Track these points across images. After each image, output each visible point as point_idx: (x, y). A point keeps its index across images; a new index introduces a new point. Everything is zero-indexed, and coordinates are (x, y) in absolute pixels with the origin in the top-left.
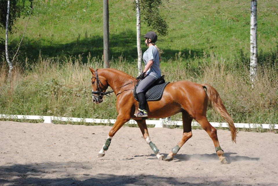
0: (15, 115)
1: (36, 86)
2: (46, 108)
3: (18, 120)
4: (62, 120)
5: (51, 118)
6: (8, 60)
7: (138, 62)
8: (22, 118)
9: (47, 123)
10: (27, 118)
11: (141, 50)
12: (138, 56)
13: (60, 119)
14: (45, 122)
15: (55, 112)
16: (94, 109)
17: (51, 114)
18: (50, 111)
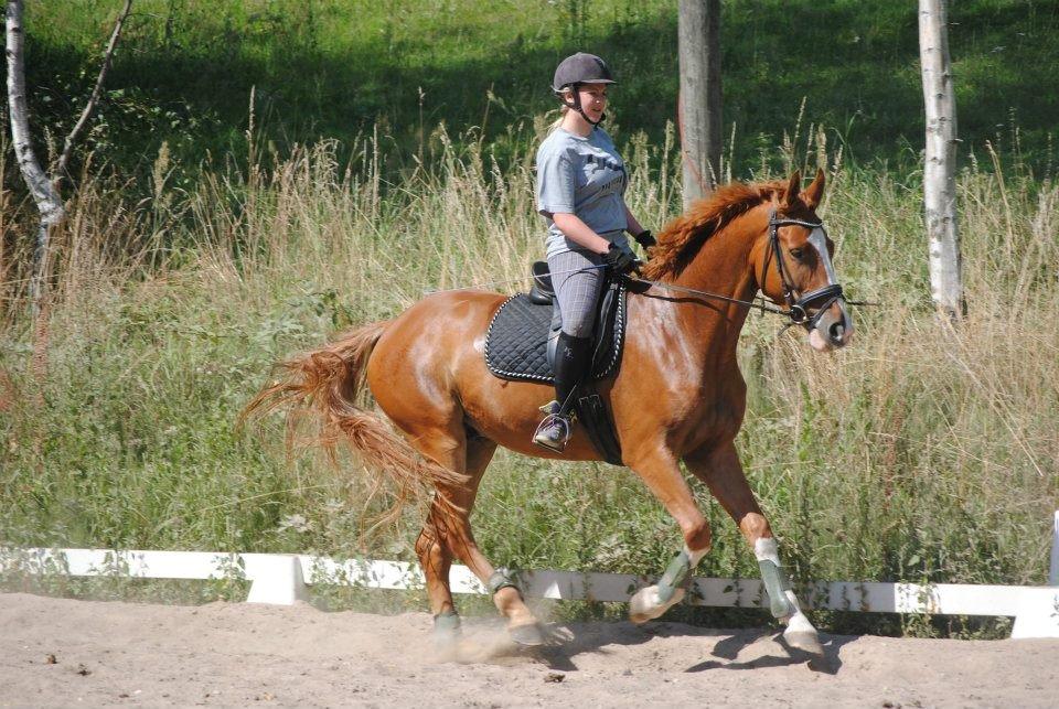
0: (48, 552)
1: (216, 340)
2: (276, 497)
3: (70, 586)
4: (373, 584)
5: (297, 566)
6: (28, 155)
7: (929, 167)
8: (101, 568)
9: (267, 607)
10: (132, 573)
11: (948, 84)
12: (929, 124)
13: (353, 576)
14: (254, 596)
15: (332, 529)
16: (601, 503)
17: (304, 543)
18: (298, 518)
